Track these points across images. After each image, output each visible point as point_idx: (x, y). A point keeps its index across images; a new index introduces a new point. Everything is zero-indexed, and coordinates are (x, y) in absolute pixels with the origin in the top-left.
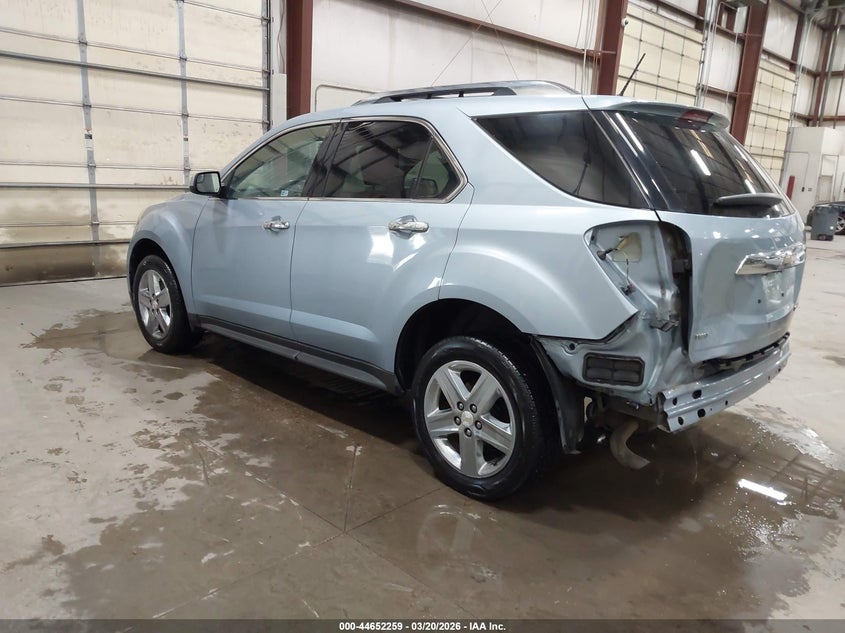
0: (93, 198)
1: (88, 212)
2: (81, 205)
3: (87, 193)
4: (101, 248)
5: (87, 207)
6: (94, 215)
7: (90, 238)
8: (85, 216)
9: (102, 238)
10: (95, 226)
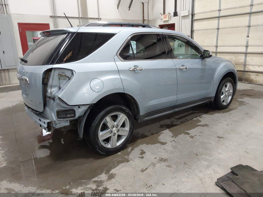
0: (246, 56)
1: (243, 61)
2: (242, 58)
3: (244, 55)
4: (246, 73)
5: (243, 59)
6: (245, 62)
7: (242, 69)
8: (242, 62)
9: (246, 70)
10: (245, 65)
